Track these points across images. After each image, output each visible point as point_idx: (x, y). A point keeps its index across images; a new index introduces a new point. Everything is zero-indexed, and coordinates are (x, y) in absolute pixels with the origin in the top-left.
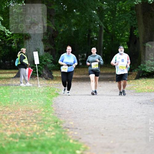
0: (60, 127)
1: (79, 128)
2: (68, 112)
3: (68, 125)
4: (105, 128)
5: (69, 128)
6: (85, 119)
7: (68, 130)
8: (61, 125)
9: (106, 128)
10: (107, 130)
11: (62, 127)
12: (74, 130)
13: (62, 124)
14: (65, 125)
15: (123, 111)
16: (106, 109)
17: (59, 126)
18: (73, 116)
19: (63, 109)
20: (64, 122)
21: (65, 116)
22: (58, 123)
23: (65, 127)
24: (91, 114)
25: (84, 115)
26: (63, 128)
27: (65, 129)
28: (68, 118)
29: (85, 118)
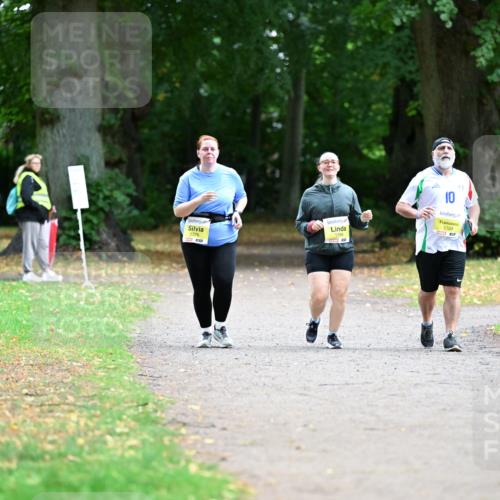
0: (155, 422)
1: (219, 424)
2: (182, 370)
3: (183, 414)
4: (305, 426)
5: (184, 424)
6: (238, 394)
7: (183, 431)
8: (159, 414)
9: (311, 426)
10: (314, 430)
11: (164, 422)
12: (201, 431)
13: (163, 412)
14: (171, 414)
15: (368, 367)
16: (312, 362)
17: (153, 416)
18: (200, 385)
19: (165, 360)
20: (169, 405)
21: (174, 382)
22: (151, 407)
23: (173, 421)
24: (260, 377)
25: (238, 379)
26: (164, 425)
27: (171, 428)
28: (184, 389)
29: (239, 390)
